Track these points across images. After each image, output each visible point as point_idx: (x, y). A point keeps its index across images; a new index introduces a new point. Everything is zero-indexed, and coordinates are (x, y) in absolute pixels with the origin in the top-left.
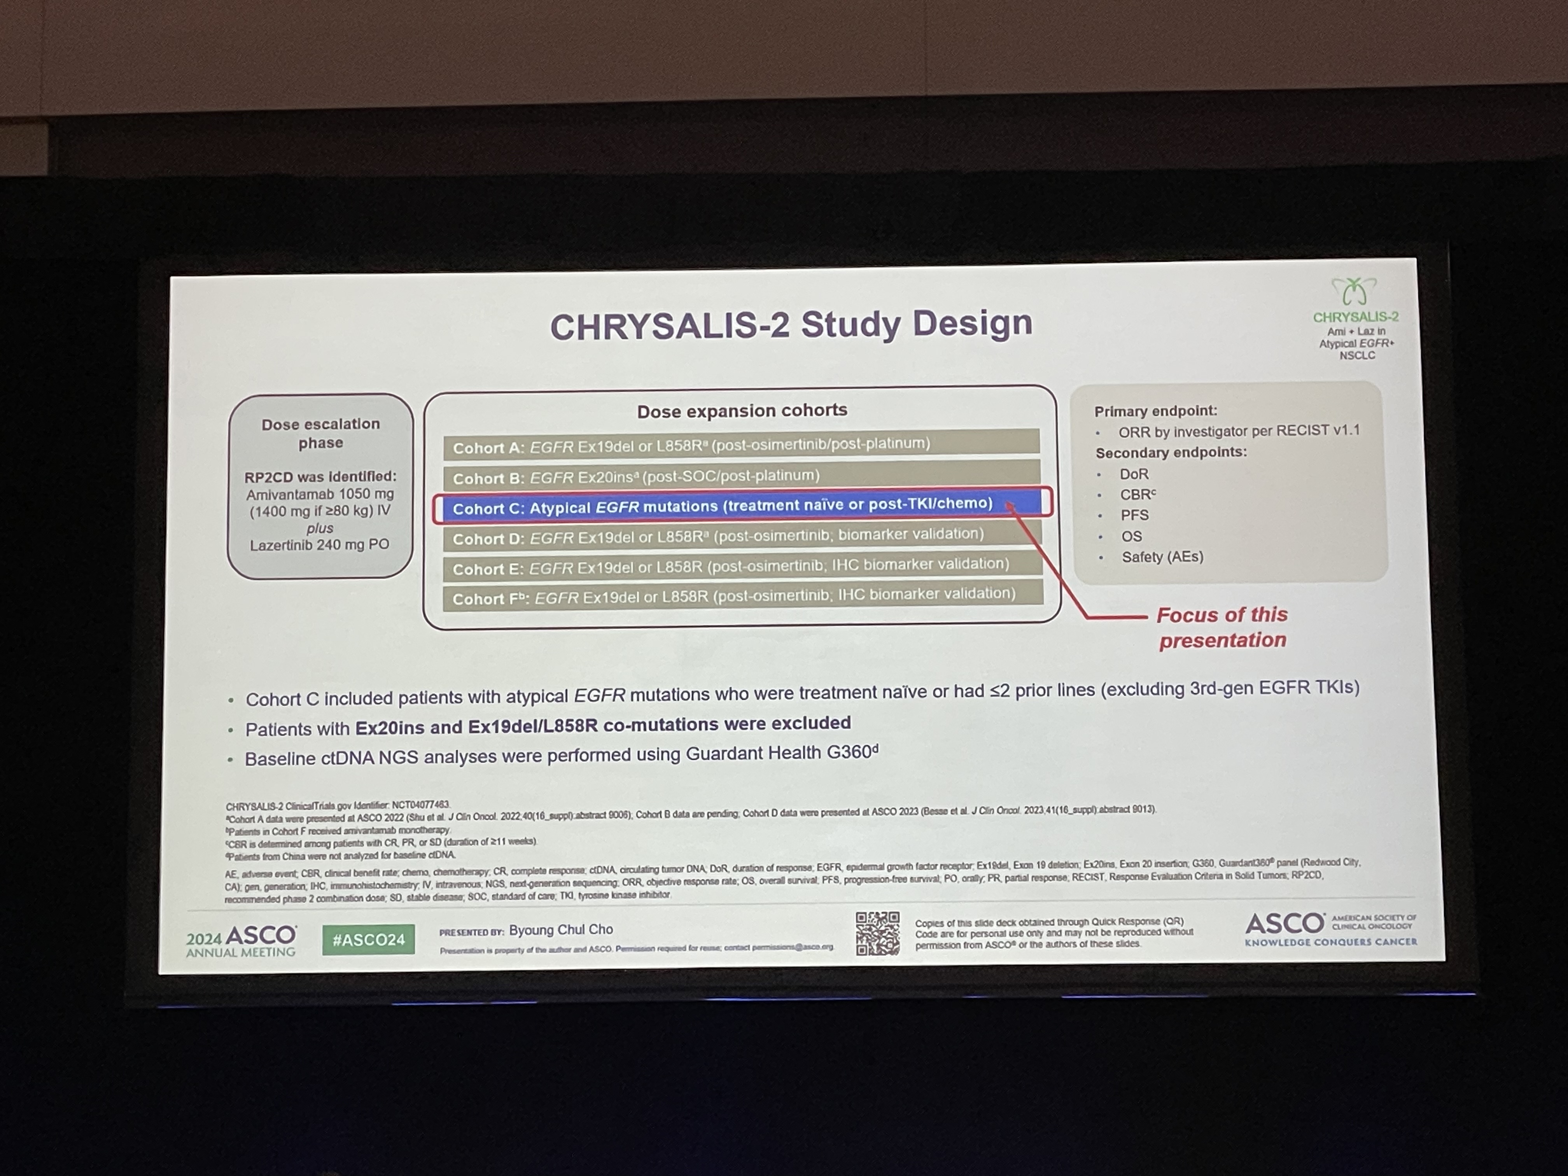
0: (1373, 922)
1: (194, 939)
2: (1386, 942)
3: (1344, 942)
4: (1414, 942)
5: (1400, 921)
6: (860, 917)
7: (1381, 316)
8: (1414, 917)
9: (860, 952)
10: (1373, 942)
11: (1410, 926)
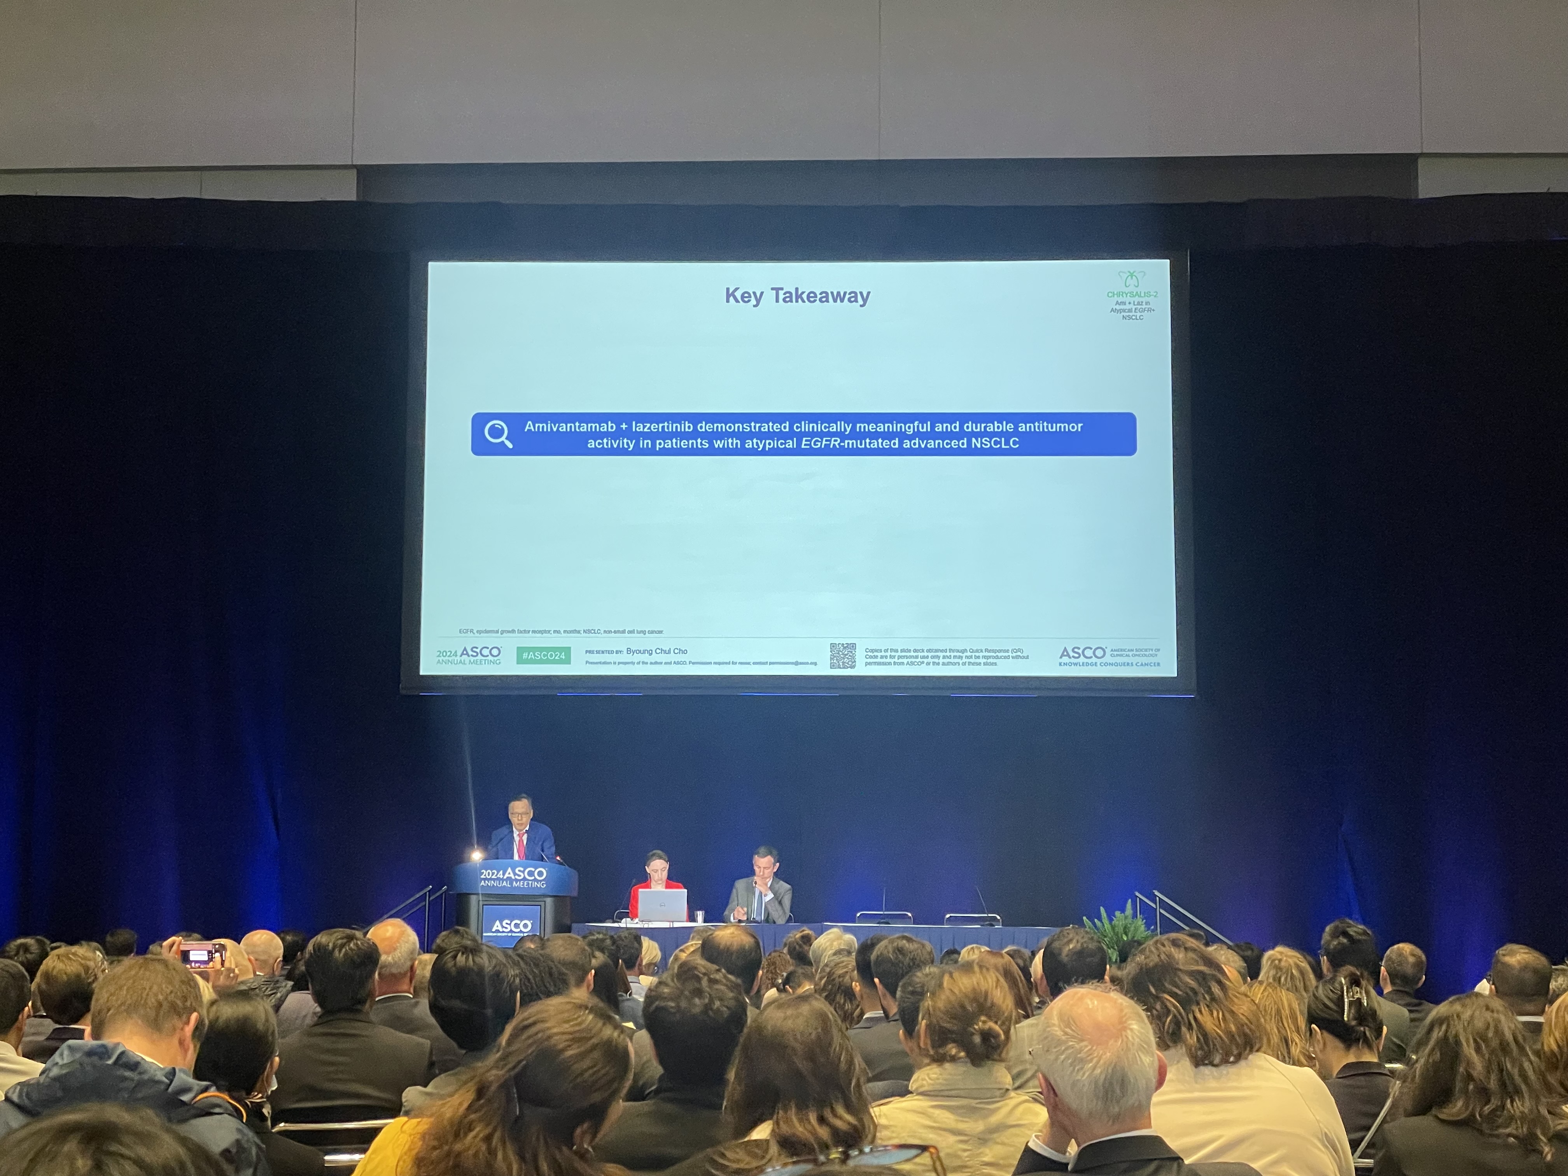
0: (1134, 652)
1: (441, 653)
2: (1142, 665)
3: (1116, 664)
4: (1159, 664)
5: (1151, 652)
6: (833, 645)
7: (1147, 294)
8: (1159, 650)
9: (832, 666)
11: (1156, 655)
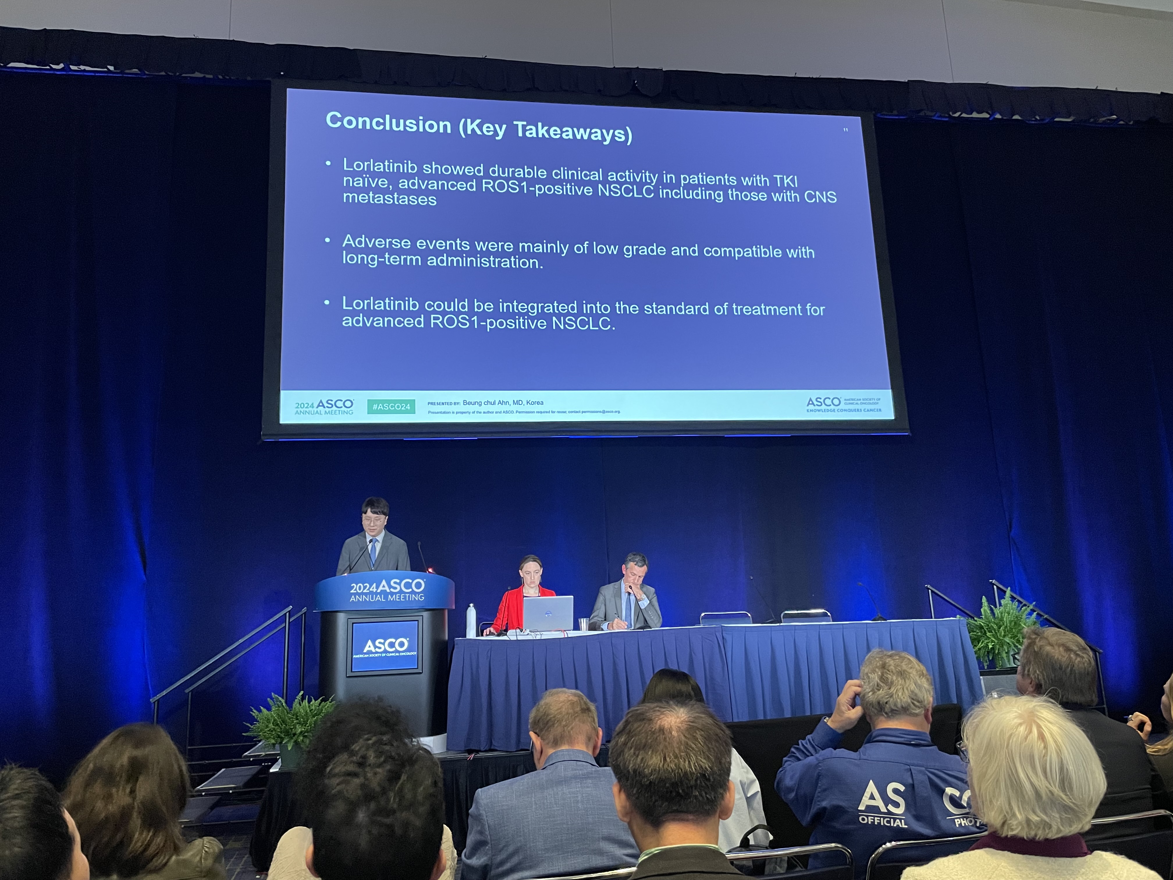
0: (862, 401)
2: (868, 410)
3: (850, 410)
4: (880, 410)
5: (874, 401)
10: (863, 410)
11: (878, 403)
